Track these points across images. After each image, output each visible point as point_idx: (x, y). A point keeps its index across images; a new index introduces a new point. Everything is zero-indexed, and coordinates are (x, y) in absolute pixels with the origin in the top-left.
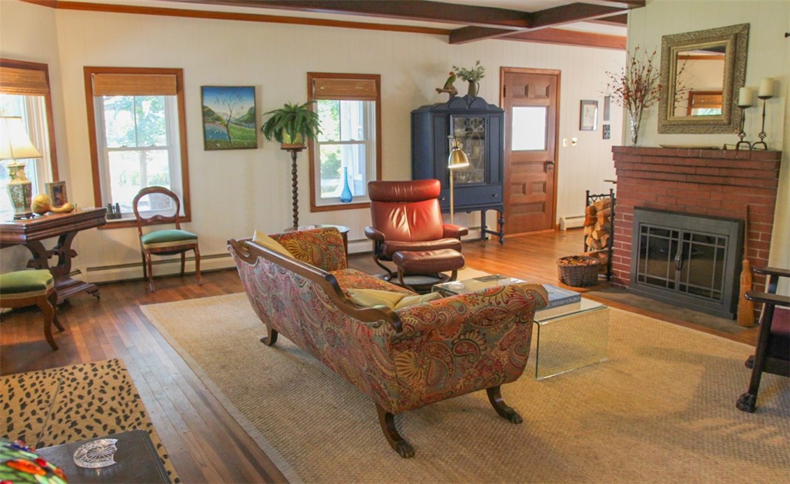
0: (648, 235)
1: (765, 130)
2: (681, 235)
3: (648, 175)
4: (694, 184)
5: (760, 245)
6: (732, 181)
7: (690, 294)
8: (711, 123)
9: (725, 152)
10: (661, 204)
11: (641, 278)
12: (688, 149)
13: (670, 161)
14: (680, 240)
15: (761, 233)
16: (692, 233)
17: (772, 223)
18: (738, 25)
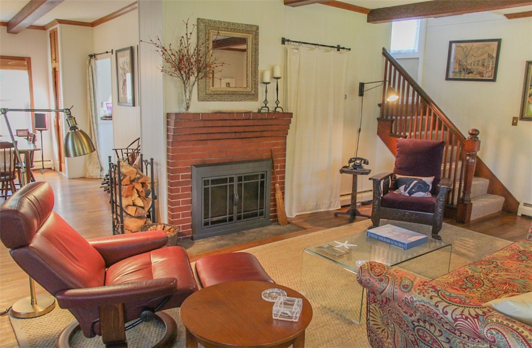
0: (210, 186)
1: (279, 99)
2: (236, 180)
3: (204, 137)
4: (238, 140)
5: (279, 173)
6: (265, 134)
7: (246, 219)
8: (245, 93)
9: (259, 114)
10: (215, 159)
11: (206, 224)
12: (242, 113)
13: (228, 123)
14: (236, 183)
15: (279, 165)
16: (243, 175)
17: (285, 157)
18: (253, 25)
